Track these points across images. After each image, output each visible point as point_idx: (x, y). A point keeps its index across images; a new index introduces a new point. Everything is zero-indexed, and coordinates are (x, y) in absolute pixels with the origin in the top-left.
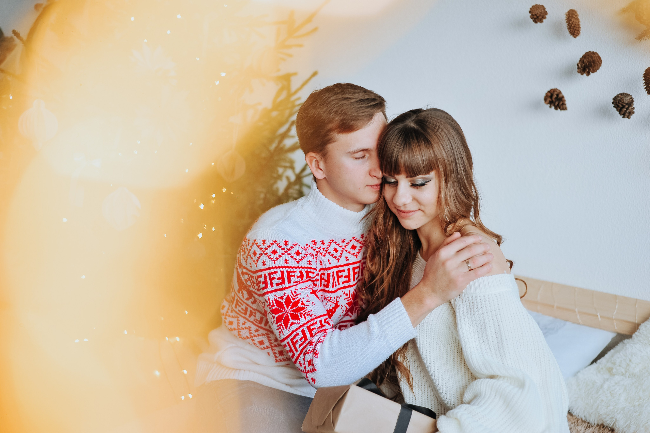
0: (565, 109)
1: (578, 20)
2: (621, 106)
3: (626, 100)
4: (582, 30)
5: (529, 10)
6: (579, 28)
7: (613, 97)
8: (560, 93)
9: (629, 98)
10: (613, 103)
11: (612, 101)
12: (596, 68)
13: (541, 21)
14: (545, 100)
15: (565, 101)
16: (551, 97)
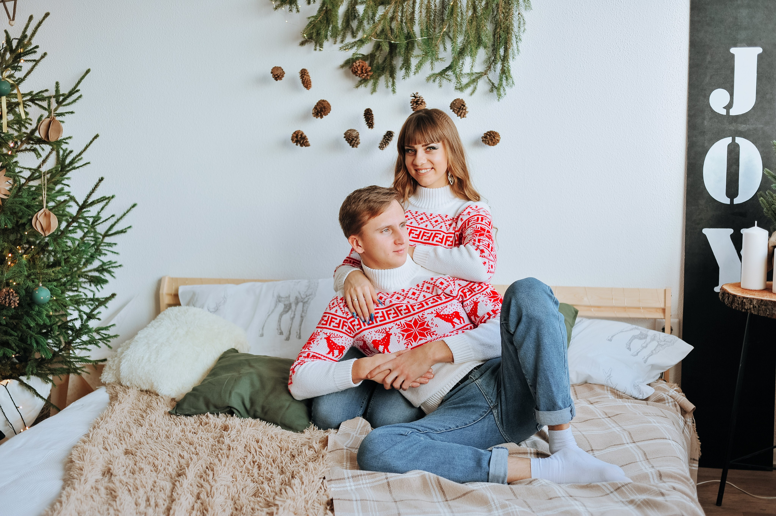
0: (308, 145)
1: (308, 76)
2: (351, 139)
3: (354, 134)
4: (312, 84)
5: (271, 71)
6: (310, 82)
7: (344, 132)
8: (303, 133)
9: (356, 133)
10: (345, 137)
11: (344, 136)
12: (327, 112)
13: (281, 79)
14: (292, 140)
15: (307, 139)
16: (297, 137)
